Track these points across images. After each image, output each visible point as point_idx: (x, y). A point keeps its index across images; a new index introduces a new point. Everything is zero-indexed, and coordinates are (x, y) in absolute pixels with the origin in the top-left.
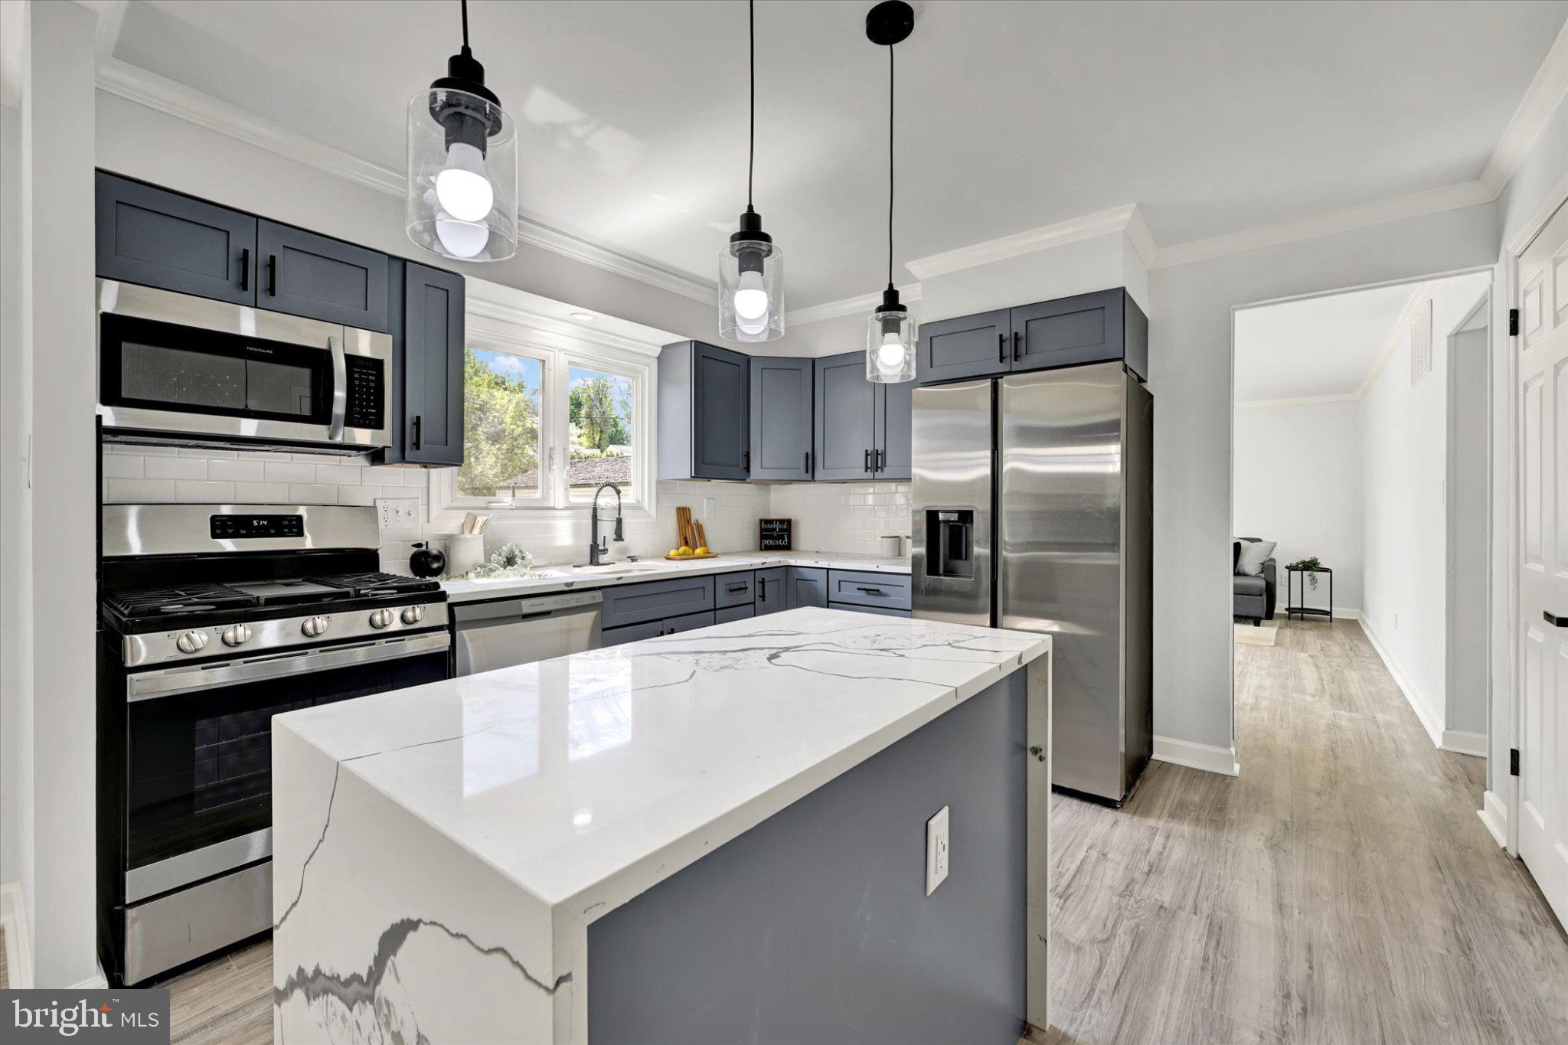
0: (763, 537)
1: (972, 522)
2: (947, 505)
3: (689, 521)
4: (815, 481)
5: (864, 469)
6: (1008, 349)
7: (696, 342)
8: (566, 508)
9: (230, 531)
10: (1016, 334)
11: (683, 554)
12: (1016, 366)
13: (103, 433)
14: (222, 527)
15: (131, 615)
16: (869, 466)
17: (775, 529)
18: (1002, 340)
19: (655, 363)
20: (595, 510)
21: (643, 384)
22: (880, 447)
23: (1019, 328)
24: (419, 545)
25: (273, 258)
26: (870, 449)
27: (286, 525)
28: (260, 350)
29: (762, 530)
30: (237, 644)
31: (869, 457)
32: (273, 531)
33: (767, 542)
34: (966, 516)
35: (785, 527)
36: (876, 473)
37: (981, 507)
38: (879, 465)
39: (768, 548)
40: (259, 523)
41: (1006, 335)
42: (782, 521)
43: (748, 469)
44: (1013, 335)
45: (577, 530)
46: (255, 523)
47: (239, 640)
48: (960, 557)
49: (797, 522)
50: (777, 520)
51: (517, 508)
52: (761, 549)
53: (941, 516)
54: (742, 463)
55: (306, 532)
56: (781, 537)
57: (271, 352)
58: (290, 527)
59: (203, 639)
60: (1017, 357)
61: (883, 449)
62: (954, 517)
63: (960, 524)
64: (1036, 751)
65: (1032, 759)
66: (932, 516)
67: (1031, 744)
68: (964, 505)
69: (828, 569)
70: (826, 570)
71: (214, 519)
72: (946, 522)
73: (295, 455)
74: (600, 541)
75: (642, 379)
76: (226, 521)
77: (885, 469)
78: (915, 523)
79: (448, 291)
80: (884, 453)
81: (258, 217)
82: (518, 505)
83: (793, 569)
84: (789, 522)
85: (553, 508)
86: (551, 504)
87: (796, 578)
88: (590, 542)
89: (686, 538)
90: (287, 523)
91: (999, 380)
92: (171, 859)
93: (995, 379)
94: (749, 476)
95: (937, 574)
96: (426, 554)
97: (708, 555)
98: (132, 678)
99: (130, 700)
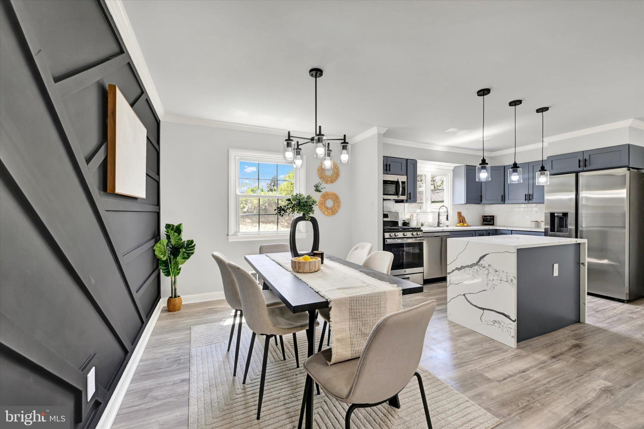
0: (484, 221)
1: (568, 216)
2: (558, 210)
3: (461, 216)
4: (505, 204)
5: (525, 200)
6: (582, 164)
7: (466, 165)
8: (430, 212)
10: (585, 159)
11: (462, 225)
12: (585, 169)
15: (386, 229)
16: (526, 199)
17: (488, 219)
18: (579, 161)
19: (452, 172)
20: (439, 213)
21: (448, 178)
22: (531, 193)
23: (586, 157)
24: (404, 221)
25: (390, 164)
26: (527, 193)
28: (389, 182)
29: (483, 219)
30: (396, 236)
31: (526, 196)
33: (485, 223)
34: (565, 215)
35: (492, 218)
36: (529, 201)
37: (571, 212)
38: (531, 199)
39: (485, 225)
41: (581, 159)
42: (491, 216)
43: (481, 200)
44: (584, 160)
45: (433, 218)
48: (563, 227)
49: (496, 216)
50: (489, 216)
51: (421, 212)
52: (483, 225)
53: (556, 215)
54: (480, 199)
55: (389, 217)
56: (489, 221)
58: (386, 216)
59: (393, 235)
60: (585, 166)
61: (532, 193)
62: (561, 215)
63: (563, 217)
64: (582, 264)
65: (581, 266)
66: (552, 215)
67: (581, 262)
68: (565, 211)
69: (512, 230)
70: (511, 231)
72: (558, 216)
74: (440, 221)
75: (448, 176)
77: (533, 200)
78: (545, 217)
79: (414, 164)
80: (533, 195)
81: (387, 157)
82: (421, 211)
83: (499, 230)
84: (493, 216)
85: (428, 212)
86: (427, 211)
87: (499, 233)
88: (437, 221)
89: (460, 221)
91: (579, 173)
93: (577, 173)
94: (482, 202)
95: (554, 231)
96: (406, 222)
97: (468, 226)
98: (386, 240)
99: (386, 243)
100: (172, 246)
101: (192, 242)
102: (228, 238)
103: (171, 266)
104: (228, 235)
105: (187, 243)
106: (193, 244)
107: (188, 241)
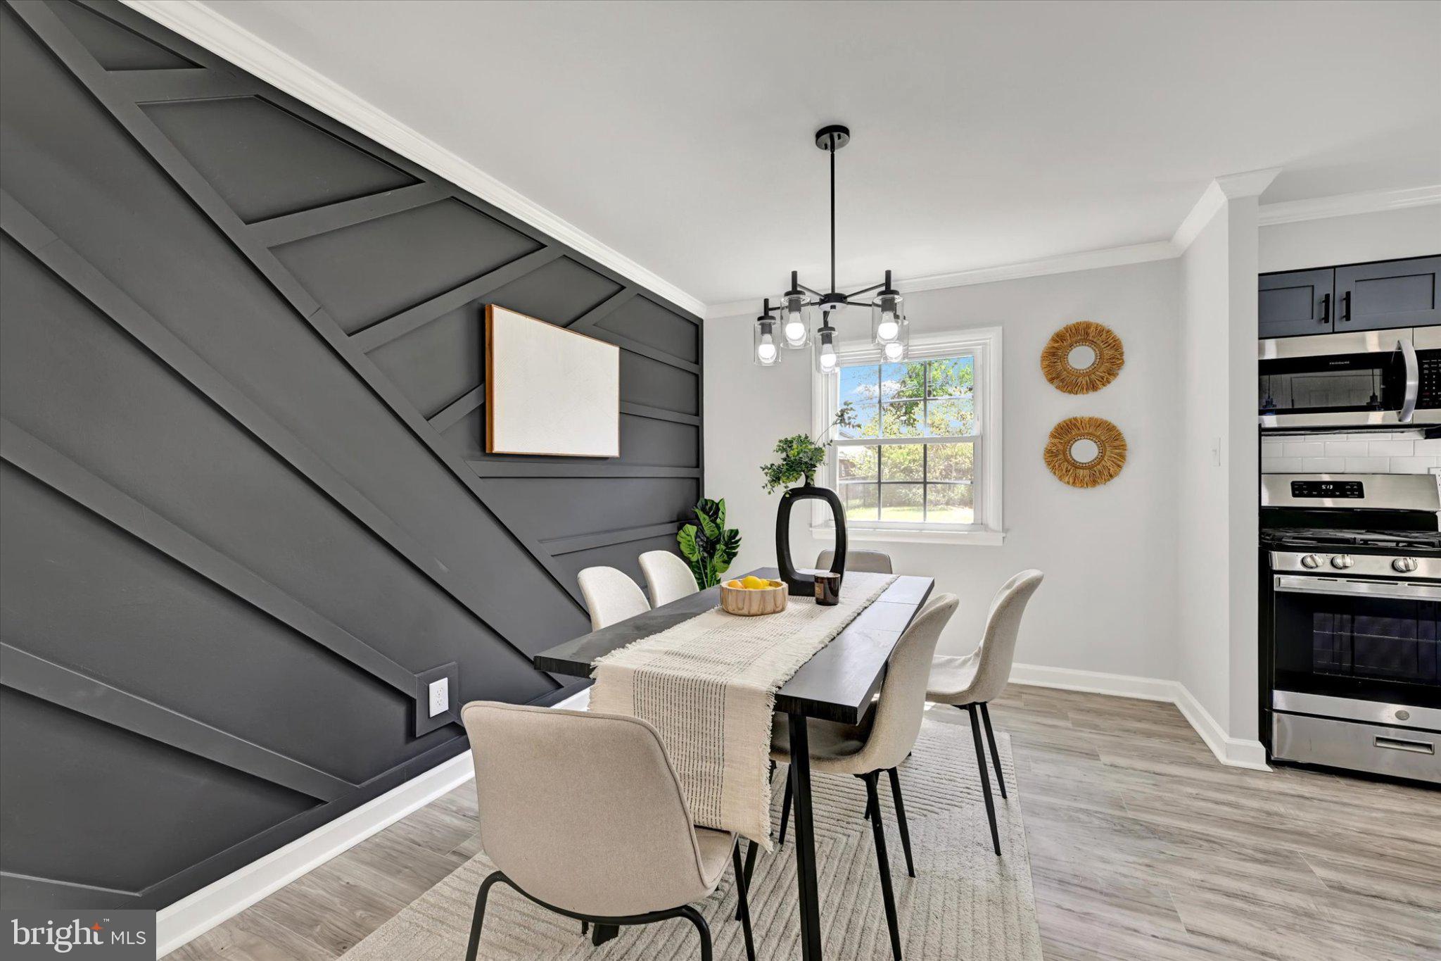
9: (1305, 492)
13: (1263, 431)
14: (1300, 489)
15: (1272, 539)
25: (1348, 294)
27: (1348, 489)
28: (1340, 363)
30: (1345, 567)
32: (1338, 493)
40: (1326, 487)
46: (1324, 487)
47: (1347, 565)
55: (1366, 495)
57: (1348, 362)
58: (1352, 490)
59: (1322, 561)
71: (1293, 484)
73: (1350, 435)
76: (1302, 485)
81: (1334, 267)
90: (1349, 487)
92: (1299, 693)
98: (1276, 576)
99: (1275, 589)
100: (708, 538)
101: (736, 532)
102: (812, 531)
103: (707, 581)
104: (811, 526)
105: (729, 535)
106: (737, 538)
107: (732, 531)
